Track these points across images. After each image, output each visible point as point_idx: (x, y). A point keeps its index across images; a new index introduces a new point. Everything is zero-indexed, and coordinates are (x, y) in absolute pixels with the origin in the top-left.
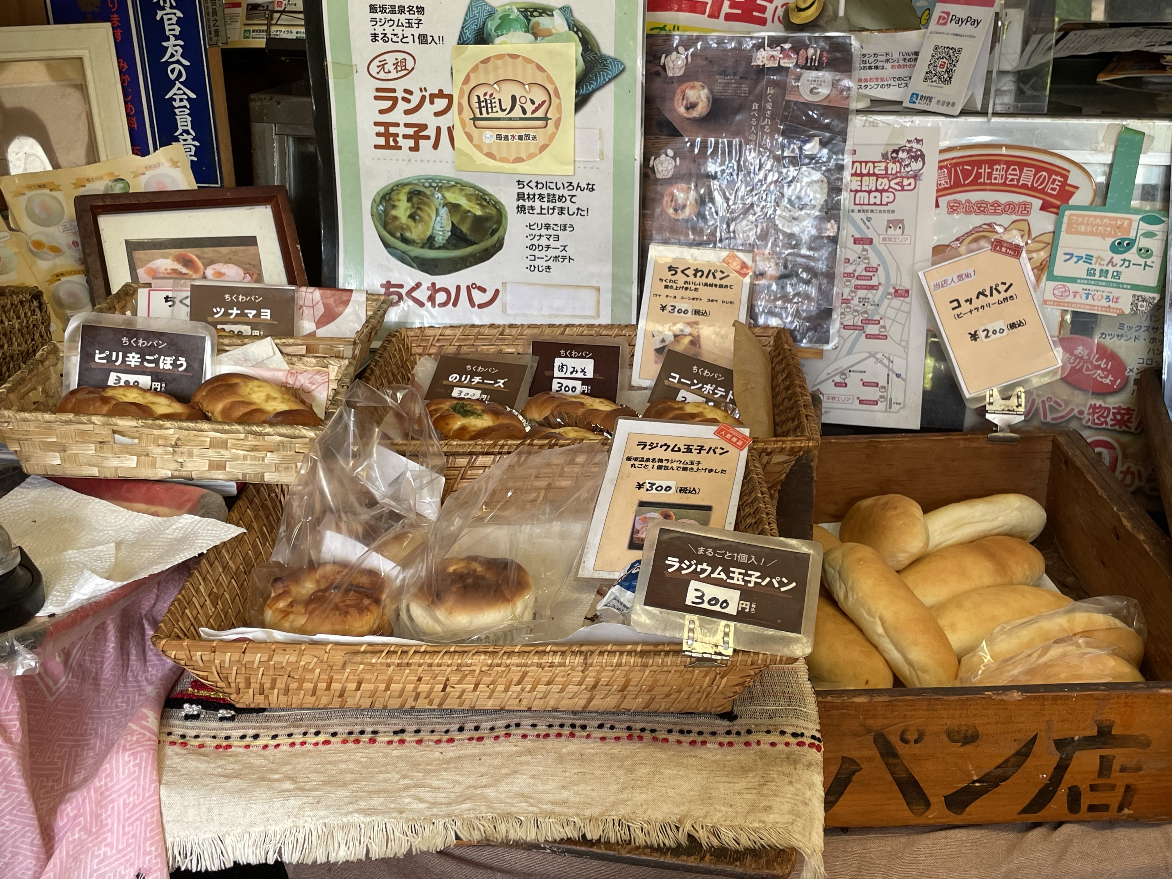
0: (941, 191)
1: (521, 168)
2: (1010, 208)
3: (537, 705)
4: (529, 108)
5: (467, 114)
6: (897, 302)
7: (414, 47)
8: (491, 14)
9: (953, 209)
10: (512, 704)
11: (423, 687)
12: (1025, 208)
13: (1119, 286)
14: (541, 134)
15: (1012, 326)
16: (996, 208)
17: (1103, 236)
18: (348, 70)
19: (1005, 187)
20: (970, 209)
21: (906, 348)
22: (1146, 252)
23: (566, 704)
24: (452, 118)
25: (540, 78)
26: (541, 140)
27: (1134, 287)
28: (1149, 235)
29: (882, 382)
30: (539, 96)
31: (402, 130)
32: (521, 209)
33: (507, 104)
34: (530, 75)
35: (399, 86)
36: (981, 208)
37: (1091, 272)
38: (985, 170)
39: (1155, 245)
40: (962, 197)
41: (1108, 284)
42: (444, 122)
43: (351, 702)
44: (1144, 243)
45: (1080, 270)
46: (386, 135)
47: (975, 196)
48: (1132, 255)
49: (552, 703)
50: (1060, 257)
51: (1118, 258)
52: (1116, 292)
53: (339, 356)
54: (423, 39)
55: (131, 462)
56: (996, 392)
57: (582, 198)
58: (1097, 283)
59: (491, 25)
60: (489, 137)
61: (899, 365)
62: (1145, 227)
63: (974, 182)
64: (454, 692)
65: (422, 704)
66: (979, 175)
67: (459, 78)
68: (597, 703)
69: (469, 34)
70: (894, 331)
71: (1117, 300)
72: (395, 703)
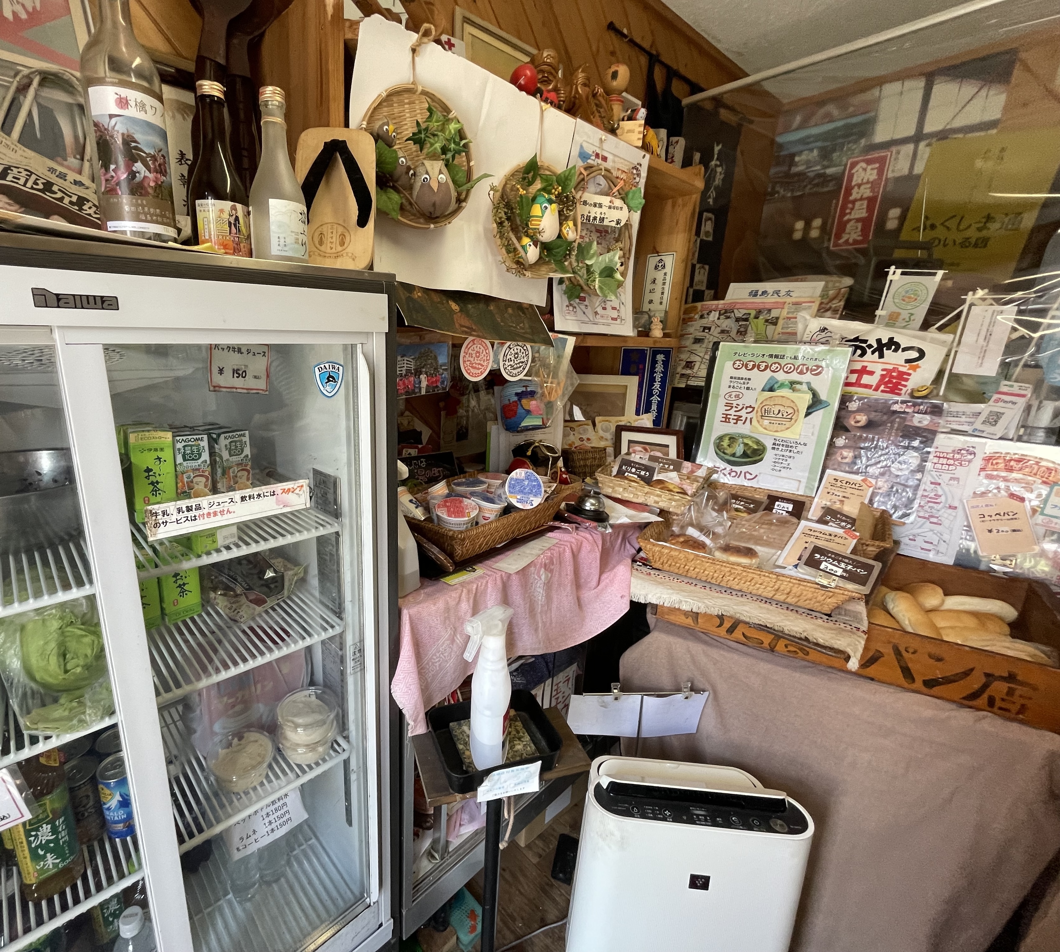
0: (982, 469)
1: (776, 434)
3: (754, 592)
4: (785, 414)
5: (760, 414)
6: (949, 511)
7: (743, 391)
8: (777, 382)
9: (988, 477)
10: (745, 589)
11: (716, 575)
12: (1032, 482)
14: (788, 424)
15: (1014, 531)
18: (717, 396)
20: (997, 478)
21: (951, 531)
23: (765, 594)
24: (753, 415)
25: (792, 405)
26: (787, 426)
29: (935, 543)
30: (790, 411)
31: (732, 417)
32: (773, 448)
33: (776, 412)
34: (788, 403)
35: (735, 404)
36: (1003, 479)
42: (749, 416)
43: (689, 575)
46: (726, 418)
49: (760, 592)
53: (698, 481)
54: (748, 389)
55: (632, 496)
56: (998, 556)
57: (800, 448)
59: (776, 386)
60: (766, 422)
61: (946, 537)
64: (725, 579)
65: (713, 581)
67: (759, 402)
68: (777, 597)
69: (767, 388)
70: (946, 522)
72: (704, 579)
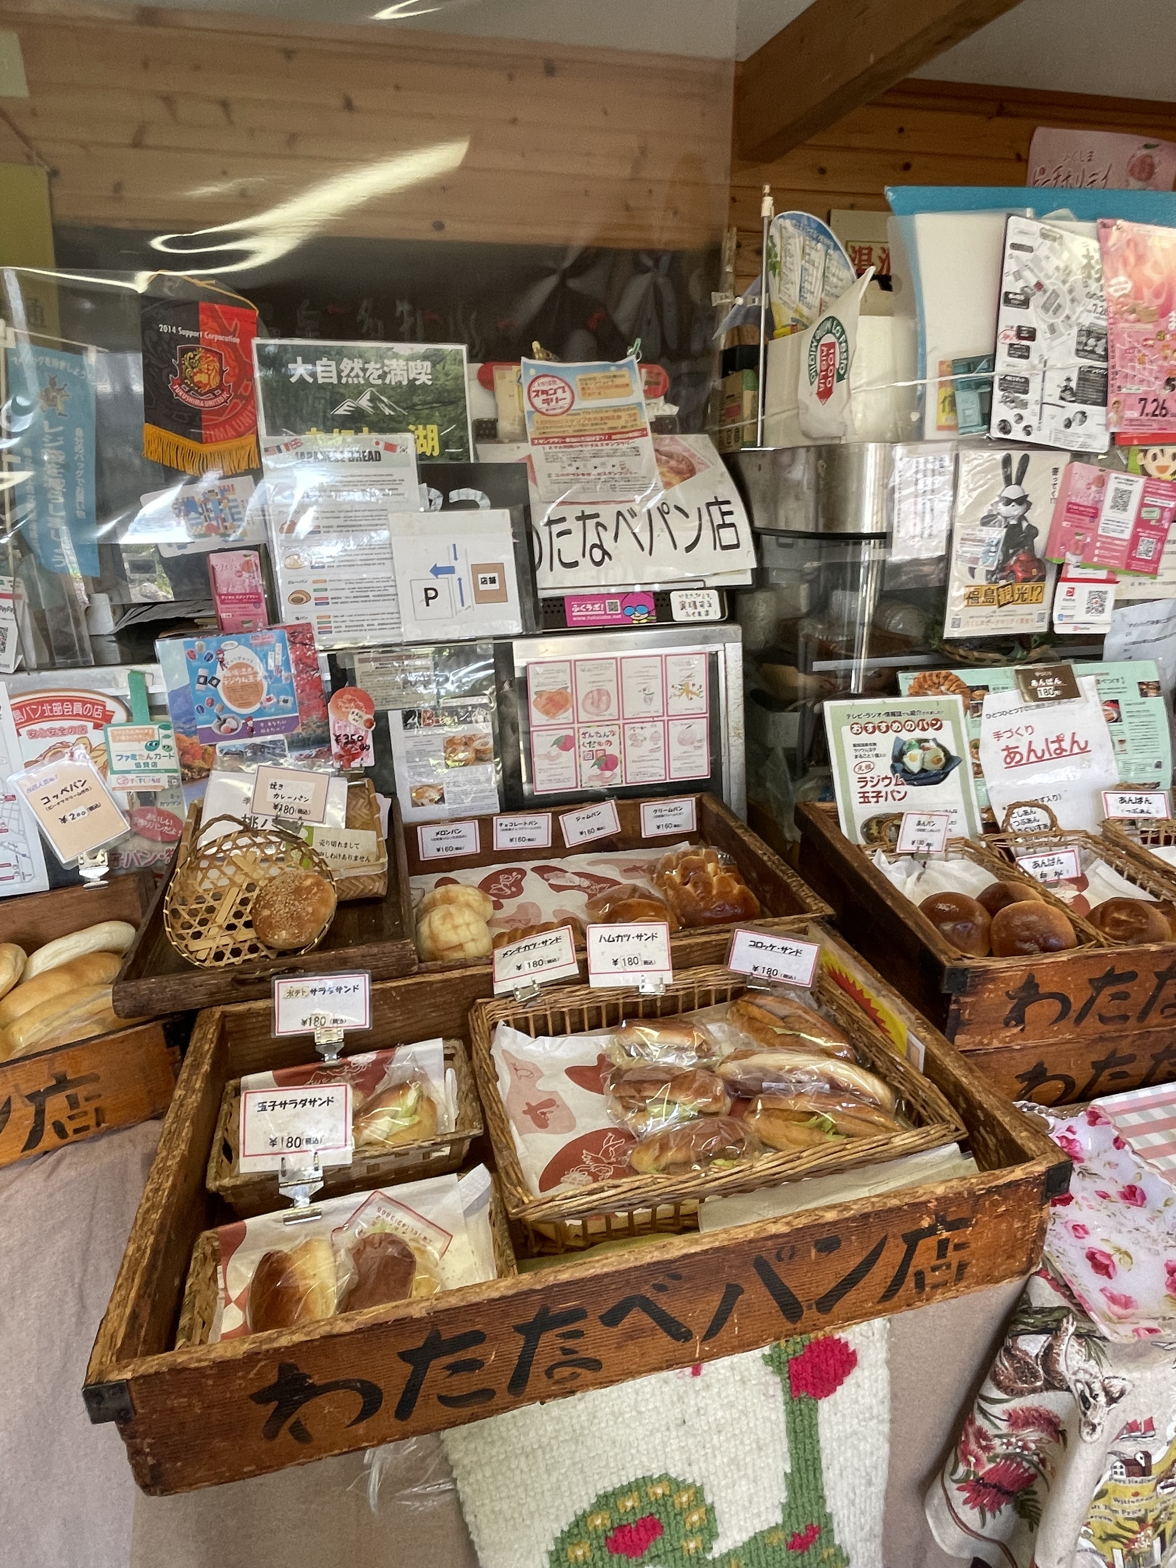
0: (19, 725)
2: (72, 730)
6: (8, 805)
9: (33, 735)
12: (84, 729)
13: (159, 771)
15: (91, 808)
16: (62, 731)
17: (139, 741)
19: (63, 716)
20: (42, 734)
21: (24, 835)
22: (167, 748)
27: (167, 771)
28: (167, 737)
29: (13, 862)
36: (52, 733)
37: (138, 765)
38: (47, 707)
39: (171, 742)
40: (36, 727)
41: (151, 771)
44: (165, 742)
45: (130, 765)
47: (46, 725)
48: (160, 750)
50: (114, 759)
51: (152, 754)
52: (157, 776)
56: (84, 855)
58: (144, 771)
61: (22, 848)
62: (163, 732)
63: (42, 716)
66: (43, 711)
70: (12, 825)
71: (159, 780)
